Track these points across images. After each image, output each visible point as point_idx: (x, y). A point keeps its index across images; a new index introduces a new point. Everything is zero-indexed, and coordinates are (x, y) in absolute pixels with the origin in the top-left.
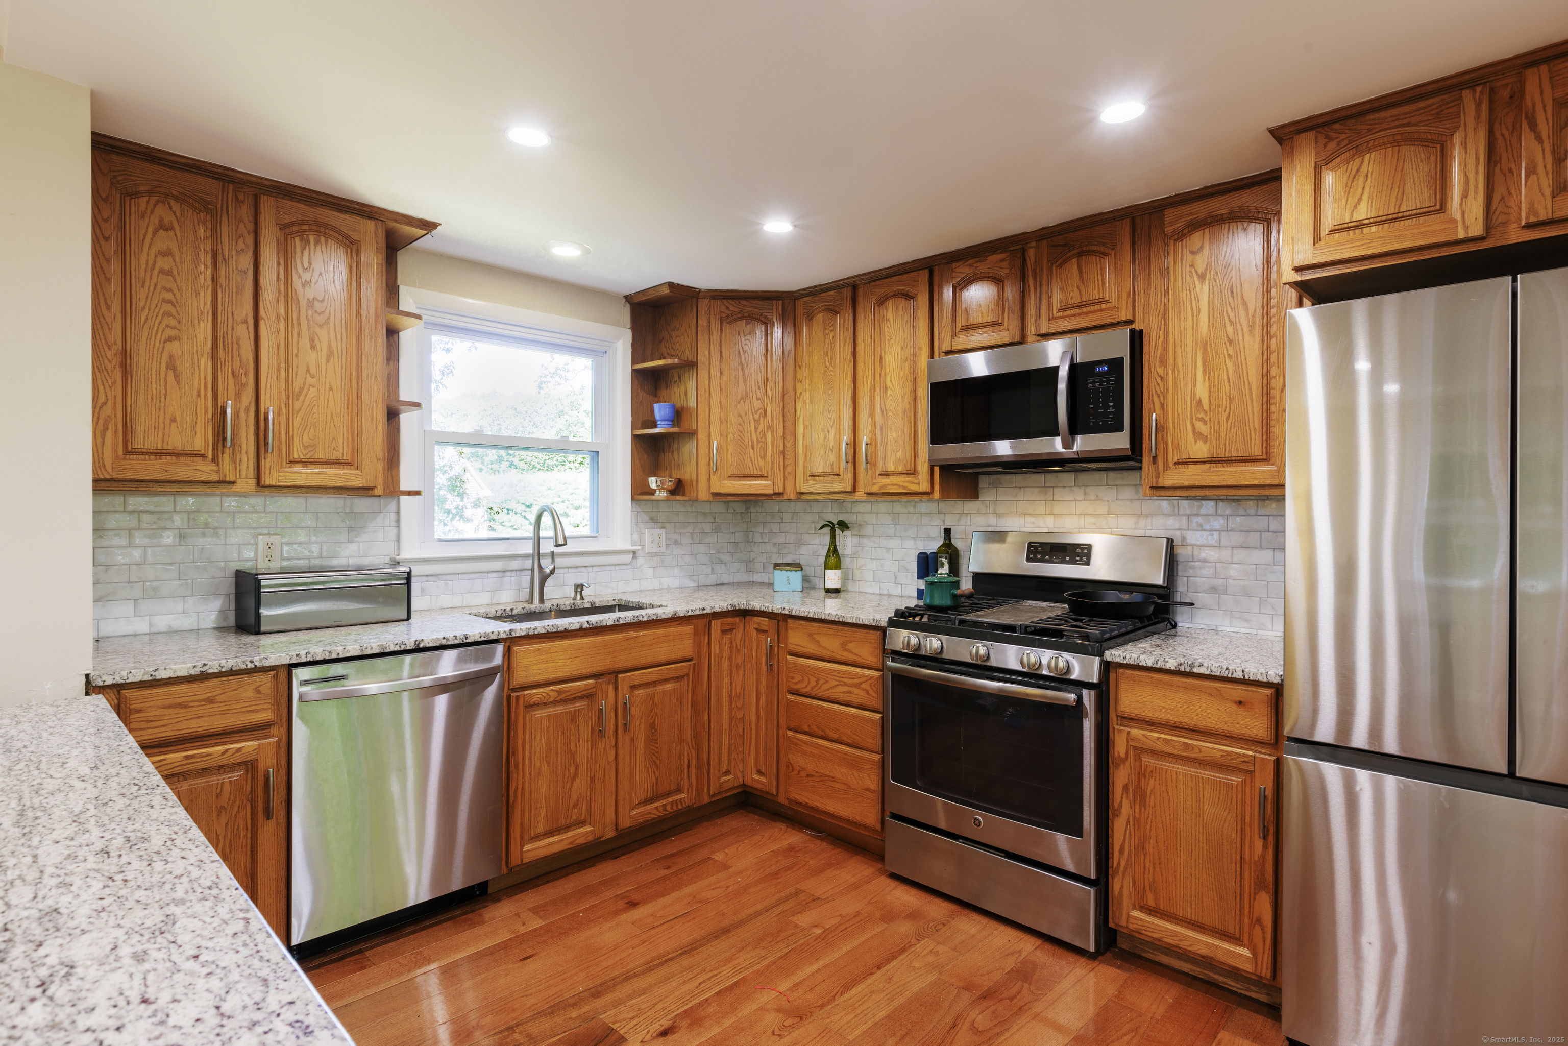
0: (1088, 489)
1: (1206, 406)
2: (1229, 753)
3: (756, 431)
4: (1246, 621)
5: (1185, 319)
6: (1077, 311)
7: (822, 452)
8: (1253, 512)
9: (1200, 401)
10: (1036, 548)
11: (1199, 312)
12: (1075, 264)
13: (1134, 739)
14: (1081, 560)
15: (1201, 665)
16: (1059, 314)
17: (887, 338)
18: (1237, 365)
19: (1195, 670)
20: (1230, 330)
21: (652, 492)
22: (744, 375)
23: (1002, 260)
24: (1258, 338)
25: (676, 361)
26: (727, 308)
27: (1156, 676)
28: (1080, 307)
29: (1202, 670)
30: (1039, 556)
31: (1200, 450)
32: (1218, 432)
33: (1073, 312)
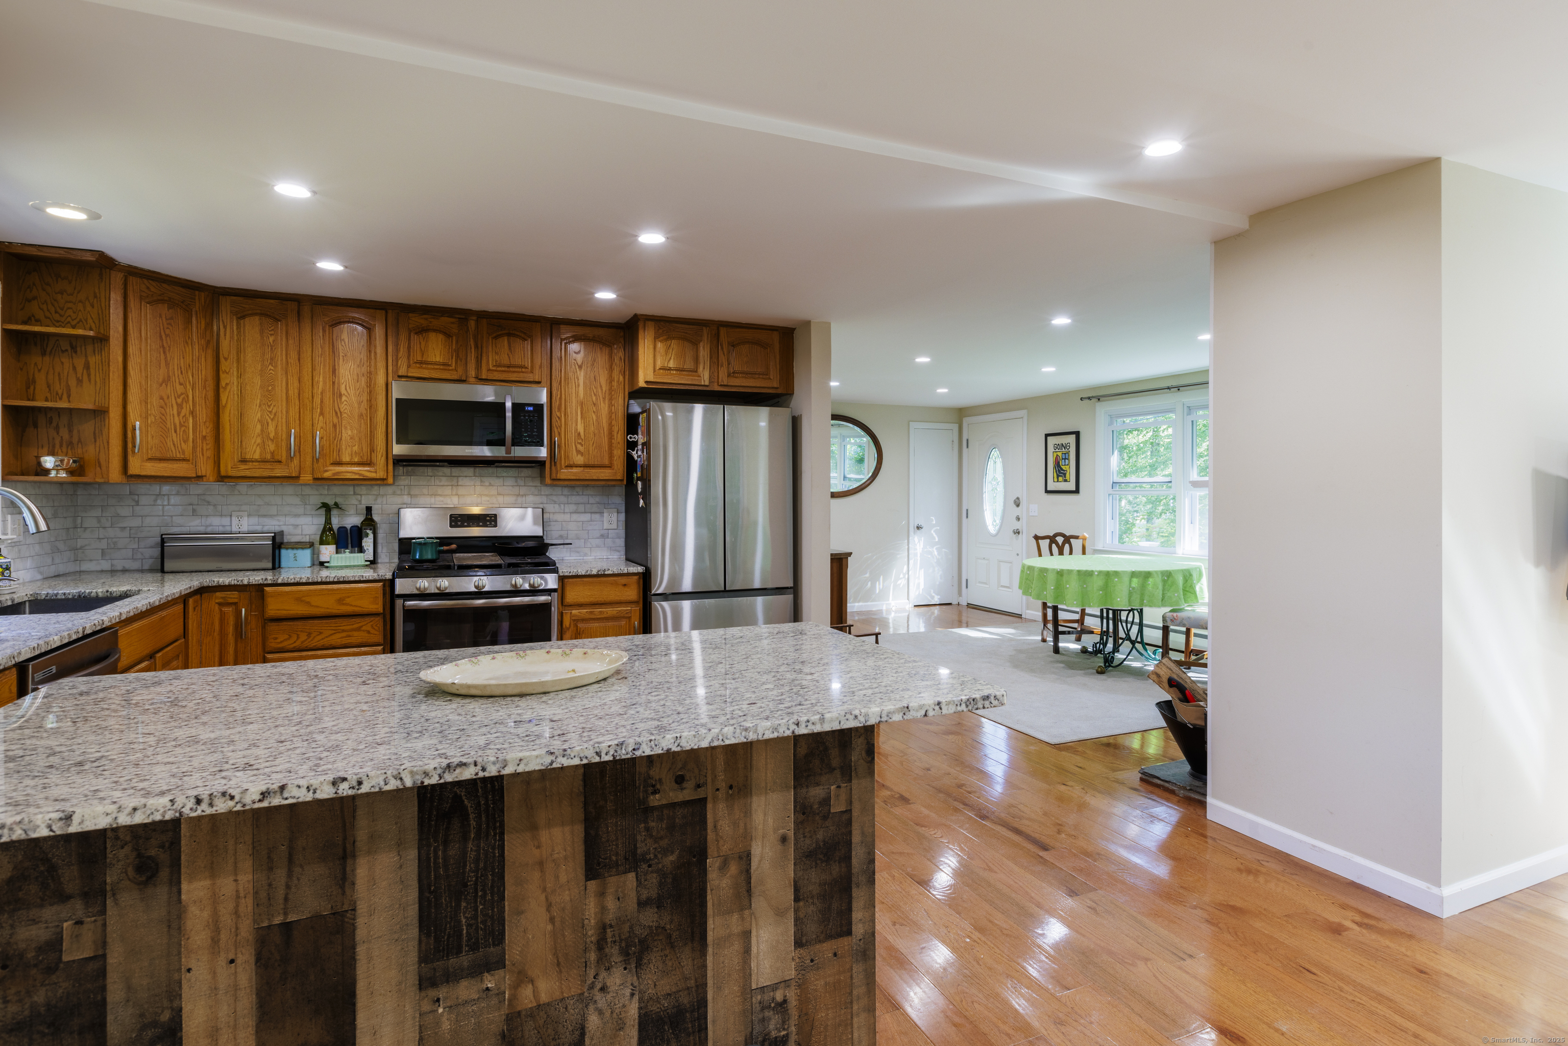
0: (484, 479)
1: (583, 437)
2: (620, 611)
3: (179, 414)
4: (578, 552)
5: (572, 388)
6: (506, 369)
7: (259, 441)
8: (581, 493)
9: (579, 434)
10: (456, 518)
11: (579, 385)
12: (506, 340)
13: (575, 615)
14: (491, 524)
15: (609, 570)
16: (494, 368)
17: (341, 354)
18: (597, 417)
19: (606, 573)
20: (594, 398)
21: (47, 472)
22: (166, 358)
23: (453, 323)
24: (607, 405)
25: (91, 333)
26: (148, 288)
27: (585, 579)
28: (508, 367)
29: (610, 572)
30: (459, 523)
31: (580, 460)
32: (589, 451)
33: (503, 369)
